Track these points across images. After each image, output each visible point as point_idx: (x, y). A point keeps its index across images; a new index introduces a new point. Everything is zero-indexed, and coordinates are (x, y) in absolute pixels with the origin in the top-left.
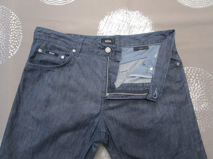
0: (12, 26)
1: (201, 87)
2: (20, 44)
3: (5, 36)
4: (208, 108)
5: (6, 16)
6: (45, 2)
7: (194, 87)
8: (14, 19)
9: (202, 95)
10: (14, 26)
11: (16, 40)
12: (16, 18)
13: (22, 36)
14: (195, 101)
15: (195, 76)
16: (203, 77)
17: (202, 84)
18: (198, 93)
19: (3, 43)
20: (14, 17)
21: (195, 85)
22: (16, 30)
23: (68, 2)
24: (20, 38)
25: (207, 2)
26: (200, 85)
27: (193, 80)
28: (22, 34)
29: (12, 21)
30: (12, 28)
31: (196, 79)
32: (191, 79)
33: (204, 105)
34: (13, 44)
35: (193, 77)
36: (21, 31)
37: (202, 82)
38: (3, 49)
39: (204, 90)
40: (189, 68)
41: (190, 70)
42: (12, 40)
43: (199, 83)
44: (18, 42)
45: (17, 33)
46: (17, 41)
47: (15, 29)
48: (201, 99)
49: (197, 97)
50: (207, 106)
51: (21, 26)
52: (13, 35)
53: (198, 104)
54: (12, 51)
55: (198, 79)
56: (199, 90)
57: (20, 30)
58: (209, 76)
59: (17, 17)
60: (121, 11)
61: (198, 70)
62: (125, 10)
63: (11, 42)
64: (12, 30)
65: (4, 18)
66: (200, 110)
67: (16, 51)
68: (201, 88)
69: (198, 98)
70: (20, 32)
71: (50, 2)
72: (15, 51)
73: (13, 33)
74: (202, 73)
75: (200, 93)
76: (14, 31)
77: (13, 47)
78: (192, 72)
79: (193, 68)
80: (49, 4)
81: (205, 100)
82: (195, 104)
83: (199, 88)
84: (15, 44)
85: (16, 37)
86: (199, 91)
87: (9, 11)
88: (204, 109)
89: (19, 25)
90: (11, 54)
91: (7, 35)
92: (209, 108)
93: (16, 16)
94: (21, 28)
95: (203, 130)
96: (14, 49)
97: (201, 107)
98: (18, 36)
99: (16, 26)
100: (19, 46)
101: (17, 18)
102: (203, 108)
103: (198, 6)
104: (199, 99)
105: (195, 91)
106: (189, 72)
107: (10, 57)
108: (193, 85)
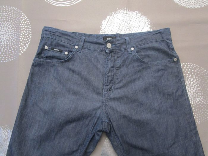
0: (22, 26)
1: (196, 81)
2: (29, 42)
3: (16, 35)
4: (203, 102)
5: (17, 17)
6: (52, 3)
7: (189, 82)
8: (24, 19)
9: (197, 89)
10: (24, 26)
11: (25, 38)
12: (25, 19)
13: (31, 35)
14: (191, 95)
15: (191, 72)
16: (198, 73)
17: (197, 79)
18: (194, 87)
19: (14, 42)
20: (24, 18)
21: (190, 80)
22: (26, 30)
23: (73, 3)
24: (29, 37)
25: (202, 3)
26: (195, 80)
27: (189, 76)
28: (31, 33)
29: (23, 21)
30: (23, 28)
31: (192, 74)
32: (187, 75)
33: (199, 98)
34: (23, 42)
35: (189, 72)
36: (30, 30)
37: (197, 77)
38: (14, 46)
39: (199, 84)
40: (185, 64)
41: (186, 66)
42: (22, 39)
43: (194, 78)
44: (28, 40)
45: (27, 32)
46: (26, 40)
47: (25, 28)
48: (197, 93)
49: (192, 91)
50: (202, 100)
51: (30, 26)
52: (24, 34)
53: (194, 98)
54: (22, 48)
55: (194, 74)
56: (195, 84)
57: (29, 29)
58: (204, 72)
59: (27, 17)
60: (122, 12)
61: (193, 66)
62: (126, 11)
63: (21, 41)
64: (22, 29)
65: (15, 19)
66: (196, 103)
67: (26, 48)
68: (196, 83)
69: (194, 92)
70: (29, 31)
71: (57, 4)
72: (25, 48)
73: (23, 32)
74: (197, 69)
75: (196, 87)
76: (24, 30)
77: (23, 45)
78: (188, 68)
79: (189, 64)
80: (56, 5)
81: (200, 94)
82: (191, 98)
83: (195, 83)
84: (25, 42)
85: (26, 36)
86: (195, 86)
87: (20, 12)
88: (200, 102)
89: (29, 25)
90: (21, 51)
91: (18, 33)
92: (204, 101)
93: (25, 16)
94: (30, 27)
96: (24, 47)
97: (197, 101)
98: (28, 35)
99: (26, 26)
100: (29, 44)
101: (27, 19)
102: (198, 102)
103: (194, 6)
104: (195, 94)
105: (191, 85)
106: (185, 68)
107: (20, 54)
108: (189, 80)
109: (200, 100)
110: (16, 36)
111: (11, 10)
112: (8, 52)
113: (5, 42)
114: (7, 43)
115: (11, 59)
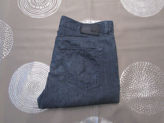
0: (6, 34)
2: (11, 47)
4: (157, 94)
5: (2, 27)
6: (30, 15)
7: (145, 78)
8: (7, 29)
9: (152, 84)
10: (8, 34)
11: (8, 44)
12: (9, 29)
13: (13, 41)
14: (147, 89)
15: (145, 69)
16: (152, 70)
17: (151, 75)
18: (149, 82)
20: (8, 28)
21: (146, 76)
22: (9, 37)
23: (48, 15)
24: (11, 43)
25: (152, 13)
26: (149, 76)
27: (144, 72)
28: (13, 40)
29: (6, 31)
30: (6, 36)
31: (146, 71)
32: (143, 71)
33: (154, 92)
34: (6, 48)
35: (144, 69)
36: (13, 37)
37: (151, 74)
39: (153, 79)
40: (141, 63)
41: (141, 64)
42: (6, 45)
43: (149, 74)
44: (10, 46)
45: (10, 39)
46: (9, 45)
47: (8, 36)
48: (152, 87)
49: (148, 85)
50: (156, 93)
51: (12, 34)
52: (7, 41)
53: (150, 91)
54: (5, 52)
55: (148, 71)
56: (149, 79)
57: (11, 37)
58: (157, 69)
59: (10, 28)
60: (87, 21)
61: (147, 64)
62: (90, 20)
63: (5, 46)
64: (6, 37)
66: (152, 96)
67: (9, 52)
68: (150, 78)
69: (149, 86)
70: (11, 38)
71: (34, 16)
72: (7, 52)
73: (7, 40)
74: (150, 67)
75: (150, 82)
76: (8, 38)
77: (6, 50)
78: (143, 66)
79: (143, 62)
80: (34, 17)
81: (155, 88)
82: (147, 91)
83: (149, 78)
84: (8, 48)
85: (9, 42)
86: (150, 81)
87: (5, 24)
88: (155, 95)
89: (11, 33)
90: (5, 55)
91: (2, 41)
92: (159, 94)
93: (9, 27)
94: (12, 35)
95: (154, 112)
96: (7, 51)
97: (152, 94)
98: (10, 41)
99: (9, 34)
100: (11, 49)
101: (10, 29)
103: (145, 15)
104: (150, 88)
105: (146, 81)
106: (140, 66)
107: (3, 57)
108: (144, 76)
109: (154, 93)
110: (1, 43)
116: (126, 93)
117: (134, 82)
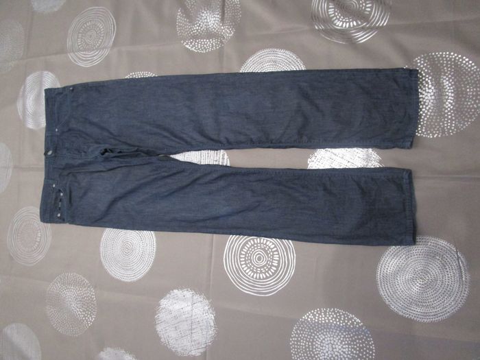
2: (347, 313)
3: (334, 331)
4: (450, 76)
5: (307, 326)
8: (312, 317)
9: (430, 83)
10: (322, 317)
11: (341, 318)
12: (311, 315)
13: (336, 309)
19: (345, 334)
20: (310, 317)
22: (328, 316)
24: (338, 312)
28: (333, 309)
29: (315, 319)
30: (325, 320)
33: (444, 81)
36: (329, 309)
38: (352, 335)
42: (341, 322)
45: (332, 314)
46: (343, 317)
47: (325, 316)
51: (322, 309)
52: (334, 319)
54: (355, 323)
57: (328, 311)
63: (344, 324)
64: (327, 321)
65: (310, 329)
66: (451, 86)
67: (355, 318)
70: (330, 311)
72: (355, 320)
76: (328, 318)
80: (294, 270)
84: (346, 318)
85: (337, 316)
87: (301, 321)
88: (451, 81)
89: (321, 311)
90: (360, 325)
91: (333, 328)
92: (450, 74)
93: (308, 314)
94: (325, 309)
96: (353, 320)
97: (448, 84)
98: (336, 314)
99: (322, 315)
100: (349, 314)
101: (311, 313)
107: (364, 327)
110: (336, 330)
111: (297, 333)
112: (360, 344)
113: (344, 347)
114: (345, 344)
115: (370, 341)
116: (444, 127)
117: (426, 111)
